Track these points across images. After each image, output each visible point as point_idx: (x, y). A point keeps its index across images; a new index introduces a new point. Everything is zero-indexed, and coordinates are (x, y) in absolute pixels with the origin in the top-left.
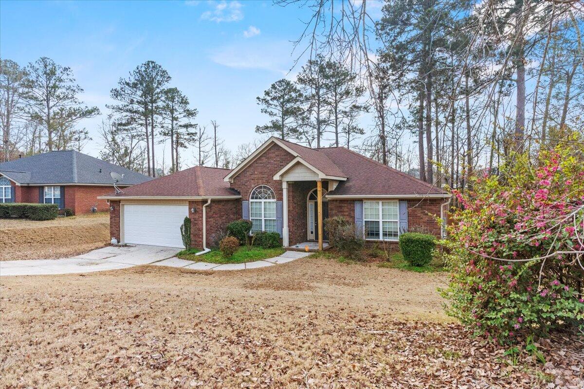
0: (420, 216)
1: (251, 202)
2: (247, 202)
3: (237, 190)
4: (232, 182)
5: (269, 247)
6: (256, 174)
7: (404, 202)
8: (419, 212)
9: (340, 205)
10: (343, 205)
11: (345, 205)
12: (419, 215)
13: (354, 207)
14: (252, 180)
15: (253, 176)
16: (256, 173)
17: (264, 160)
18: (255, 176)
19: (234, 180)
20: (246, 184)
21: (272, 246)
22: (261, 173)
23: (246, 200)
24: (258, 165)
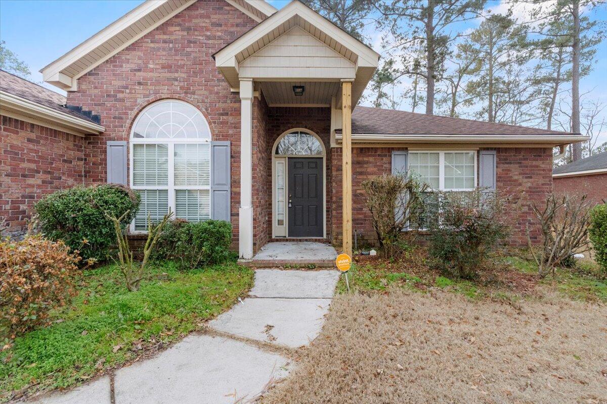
0: (516, 181)
1: (134, 145)
2: (124, 143)
3: (90, 112)
4: (75, 88)
5: (200, 264)
6: (152, 70)
7: (489, 152)
8: (517, 173)
9: (361, 159)
10: (366, 159)
11: (371, 159)
12: (516, 177)
13: (390, 163)
14: (140, 84)
15: (140, 75)
16: (151, 66)
17: (177, 33)
18: (150, 75)
19: (79, 84)
20: (120, 96)
21: (212, 261)
22: (167, 67)
23: (121, 139)
24: (156, 45)
